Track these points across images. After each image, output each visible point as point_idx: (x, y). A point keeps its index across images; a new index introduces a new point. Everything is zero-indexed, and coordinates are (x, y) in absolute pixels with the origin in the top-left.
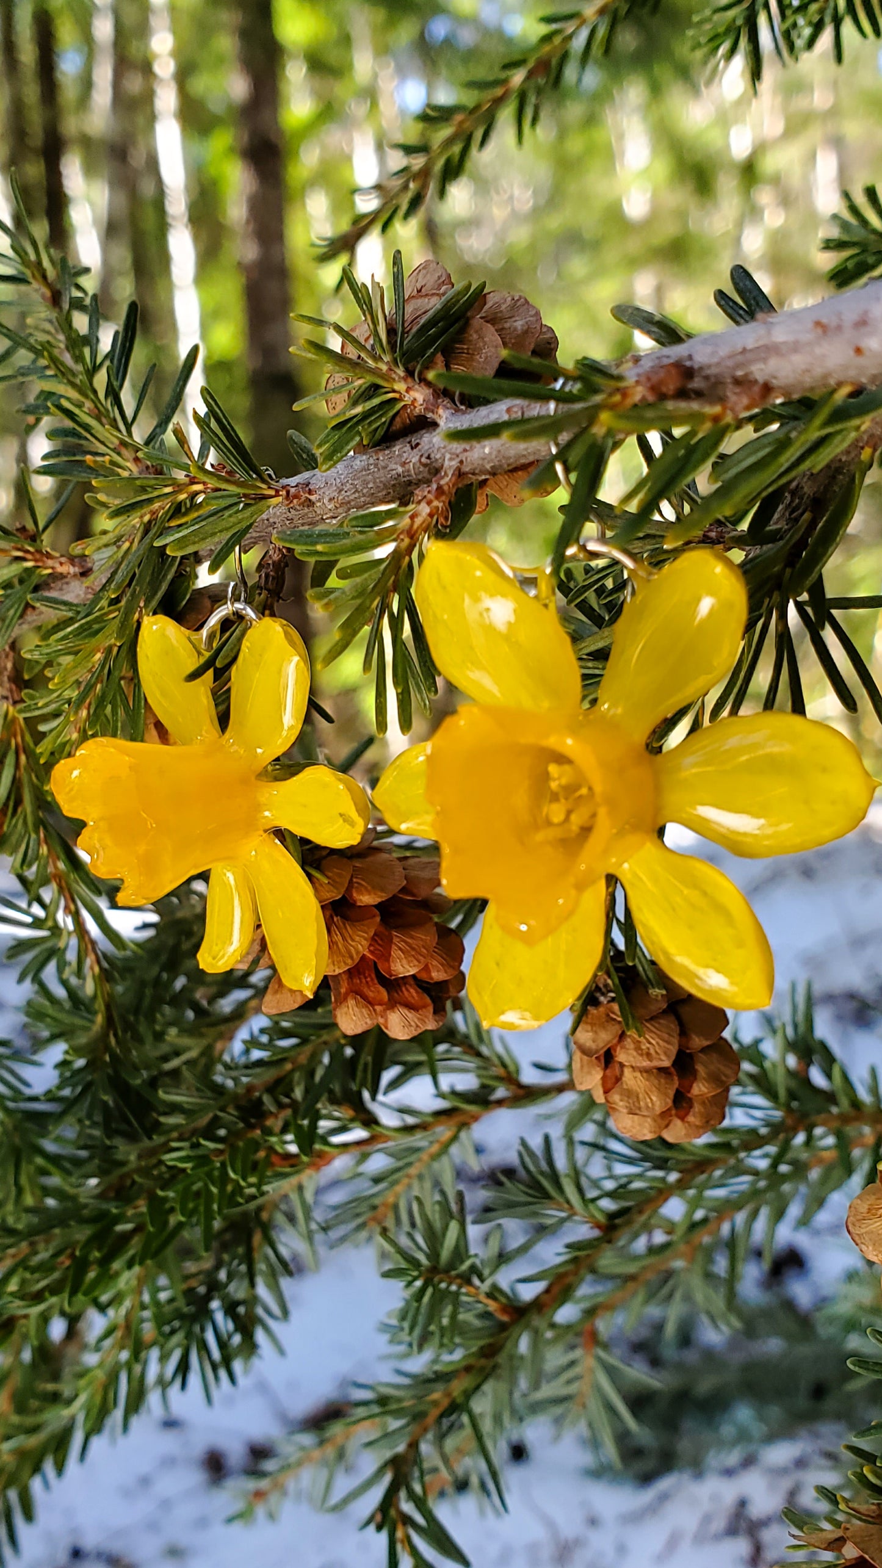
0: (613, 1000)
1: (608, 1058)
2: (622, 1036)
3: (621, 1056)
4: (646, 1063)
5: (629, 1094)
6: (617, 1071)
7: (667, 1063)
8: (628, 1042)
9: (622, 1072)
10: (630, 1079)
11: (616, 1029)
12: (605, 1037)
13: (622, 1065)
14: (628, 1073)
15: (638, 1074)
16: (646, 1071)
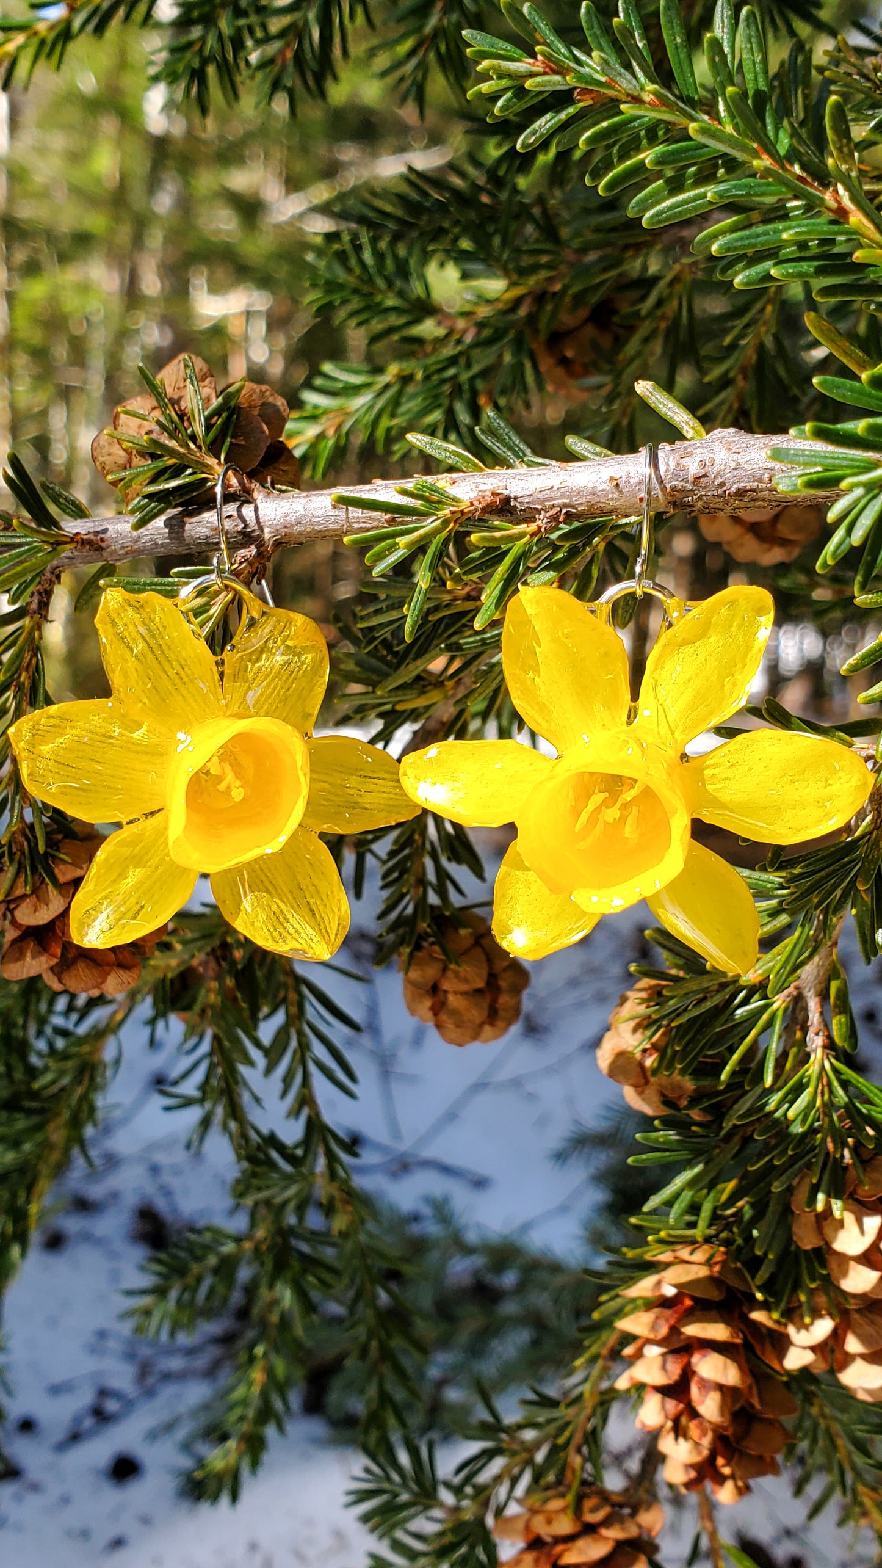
0: (433, 943)
1: (434, 989)
2: (445, 969)
3: (446, 985)
4: (464, 987)
5: (454, 1013)
6: (442, 998)
7: (481, 984)
8: (449, 974)
9: (446, 998)
10: (453, 1001)
11: (440, 965)
12: (431, 972)
13: (446, 992)
14: (451, 998)
15: (459, 997)
16: (465, 994)
